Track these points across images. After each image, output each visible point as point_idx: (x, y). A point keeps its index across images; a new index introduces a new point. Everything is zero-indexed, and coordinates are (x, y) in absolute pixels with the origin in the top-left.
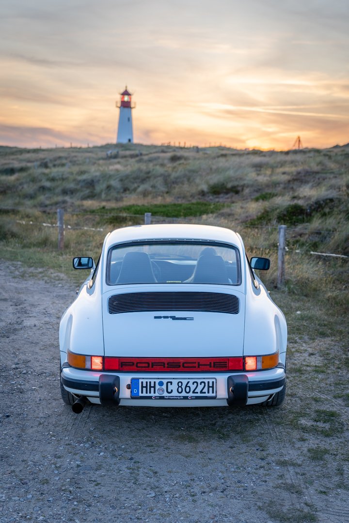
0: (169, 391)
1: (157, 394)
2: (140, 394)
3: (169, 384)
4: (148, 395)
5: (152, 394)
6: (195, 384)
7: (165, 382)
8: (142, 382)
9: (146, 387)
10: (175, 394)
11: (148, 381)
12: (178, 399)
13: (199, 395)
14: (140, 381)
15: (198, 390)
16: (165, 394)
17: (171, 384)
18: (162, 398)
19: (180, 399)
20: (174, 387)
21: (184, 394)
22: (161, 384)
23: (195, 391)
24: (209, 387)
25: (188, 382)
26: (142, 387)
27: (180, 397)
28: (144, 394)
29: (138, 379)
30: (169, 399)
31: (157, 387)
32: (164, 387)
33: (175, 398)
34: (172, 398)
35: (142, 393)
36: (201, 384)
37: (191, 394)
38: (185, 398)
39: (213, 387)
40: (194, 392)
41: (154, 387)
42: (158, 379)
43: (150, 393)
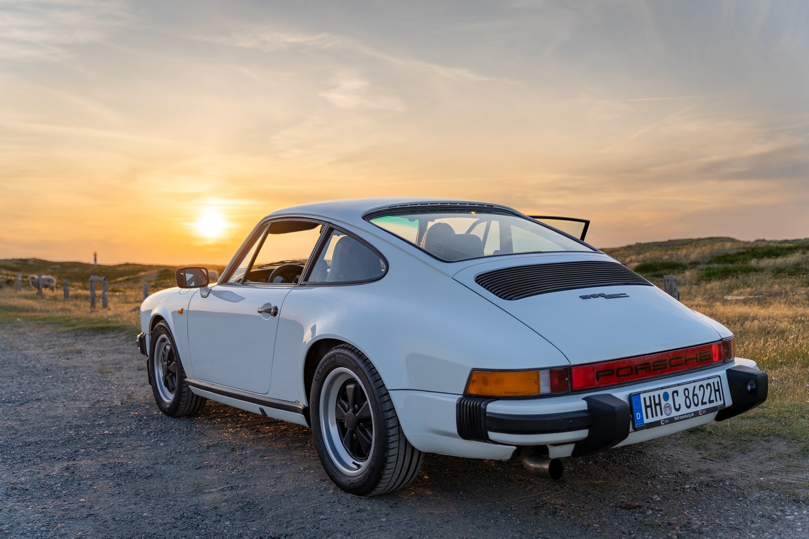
0: (677, 407)
1: (665, 416)
2: (646, 421)
3: (675, 394)
4: (655, 419)
5: (660, 418)
6: (702, 388)
7: (670, 391)
8: (645, 399)
9: (650, 406)
10: (684, 410)
11: (651, 394)
12: (688, 418)
13: (708, 406)
14: (642, 396)
15: (706, 399)
16: (674, 414)
17: (678, 395)
18: (672, 420)
19: (692, 417)
20: (680, 400)
21: (693, 409)
22: (666, 396)
23: (704, 401)
24: (716, 391)
25: (695, 387)
26: (646, 407)
27: (690, 413)
28: (651, 420)
29: (638, 394)
30: (680, 420)
31: (663, 403)
32: (670, 401)
33: (686, 416)
34: (682, 418)
35: (647, 418)
36: (707, 389)
37: (701, 407)
38: (696, 414)
39: (718, 390)
40: (703, 403)
41: (660, 404)
42: (662, 388)
43: (657, 415)
